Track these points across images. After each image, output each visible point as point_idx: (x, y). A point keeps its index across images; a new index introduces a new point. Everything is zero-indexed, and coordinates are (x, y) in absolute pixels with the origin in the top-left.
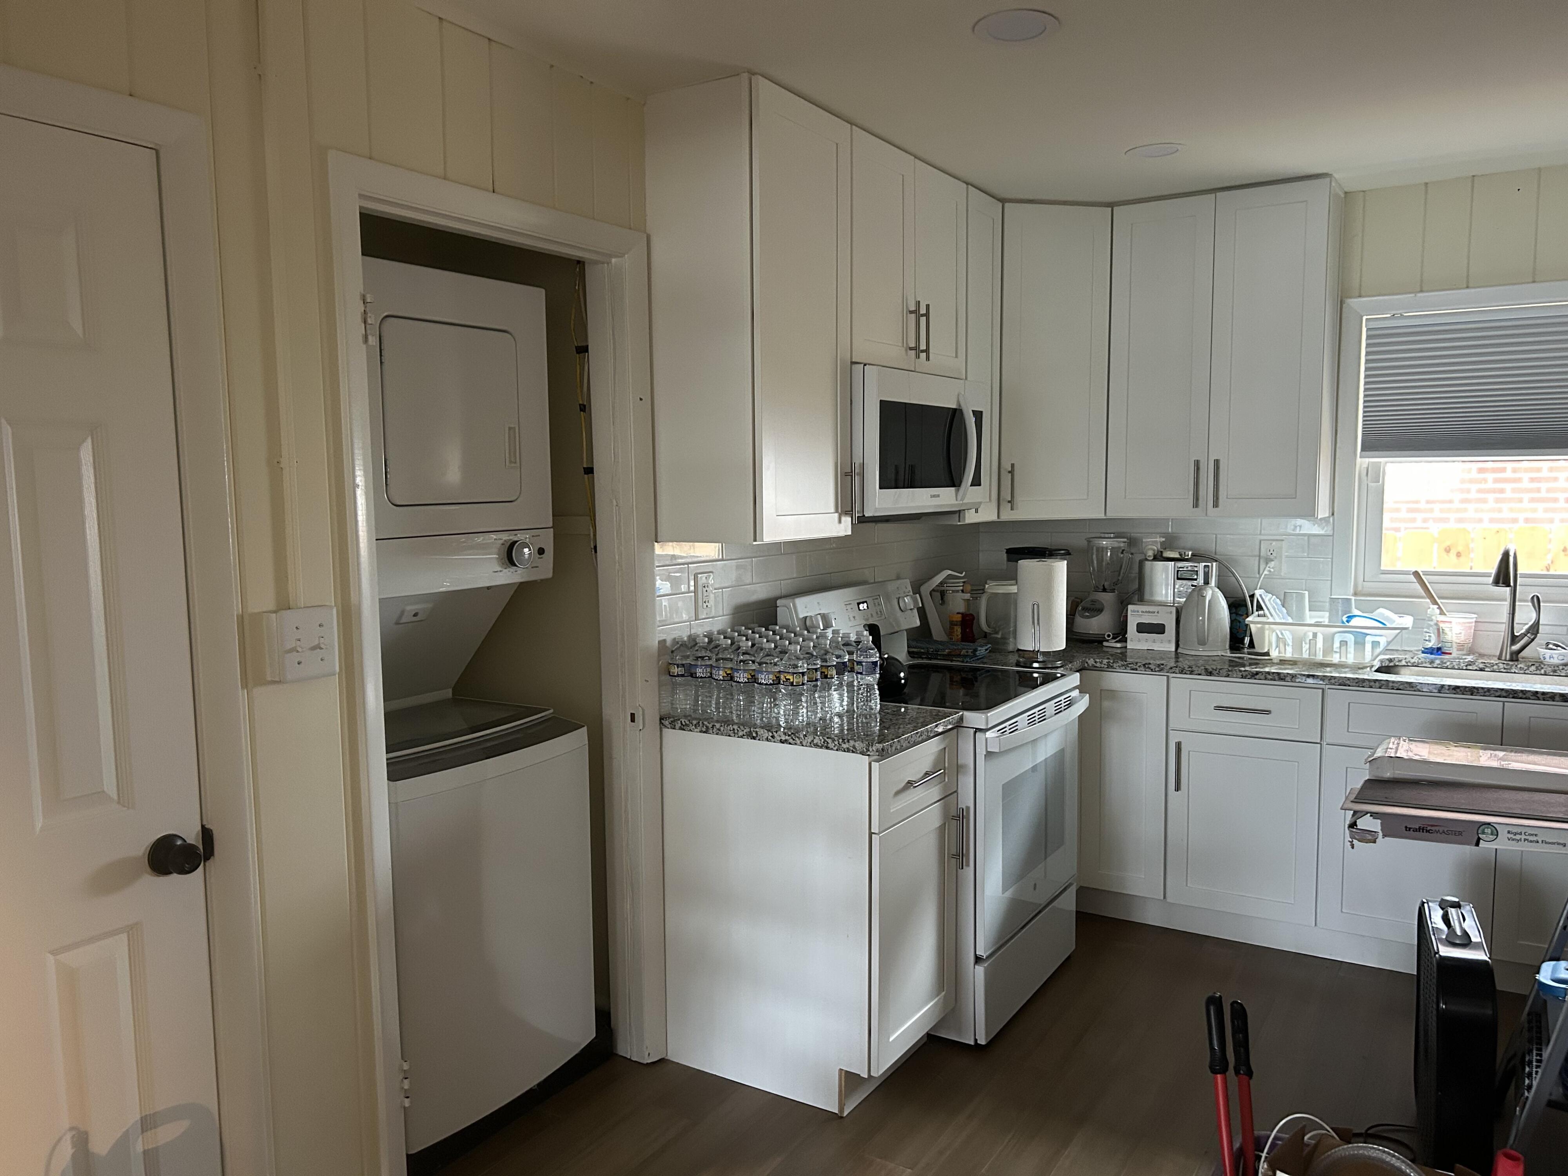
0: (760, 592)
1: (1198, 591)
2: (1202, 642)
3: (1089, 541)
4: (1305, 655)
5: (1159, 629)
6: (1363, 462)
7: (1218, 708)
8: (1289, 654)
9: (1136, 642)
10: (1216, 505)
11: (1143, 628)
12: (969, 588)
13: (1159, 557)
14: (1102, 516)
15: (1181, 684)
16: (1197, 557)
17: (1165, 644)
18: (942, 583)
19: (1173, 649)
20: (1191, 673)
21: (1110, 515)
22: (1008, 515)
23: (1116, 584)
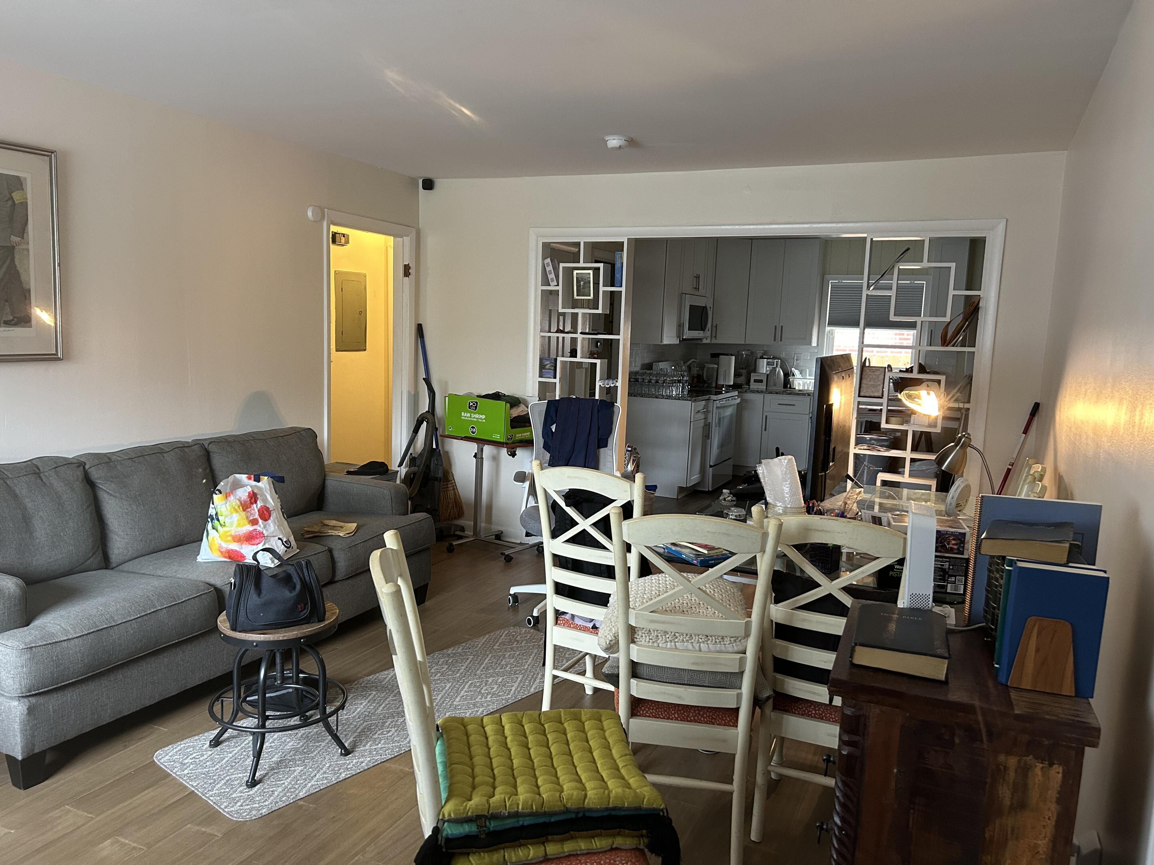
1: (774, 369)
2: (775, 385)
3: (738, 352)
4: (806, 389)
5: (761, 381)
6: (828, 329)
7: (779, 404)
8: (801, 388)
9: (753, 386)
10: (781, 340)
11: (755, 381)
12: (699, 366)
13: (762, 358)
14: (743, 343)
15: (768, 397)
16: (774, 358)
17: (762, 387)
18: (690, 364)
19: (765, 387)
20: (771, 393)
21: (747, 343)
22: (714, 341)
23: (746, 367)
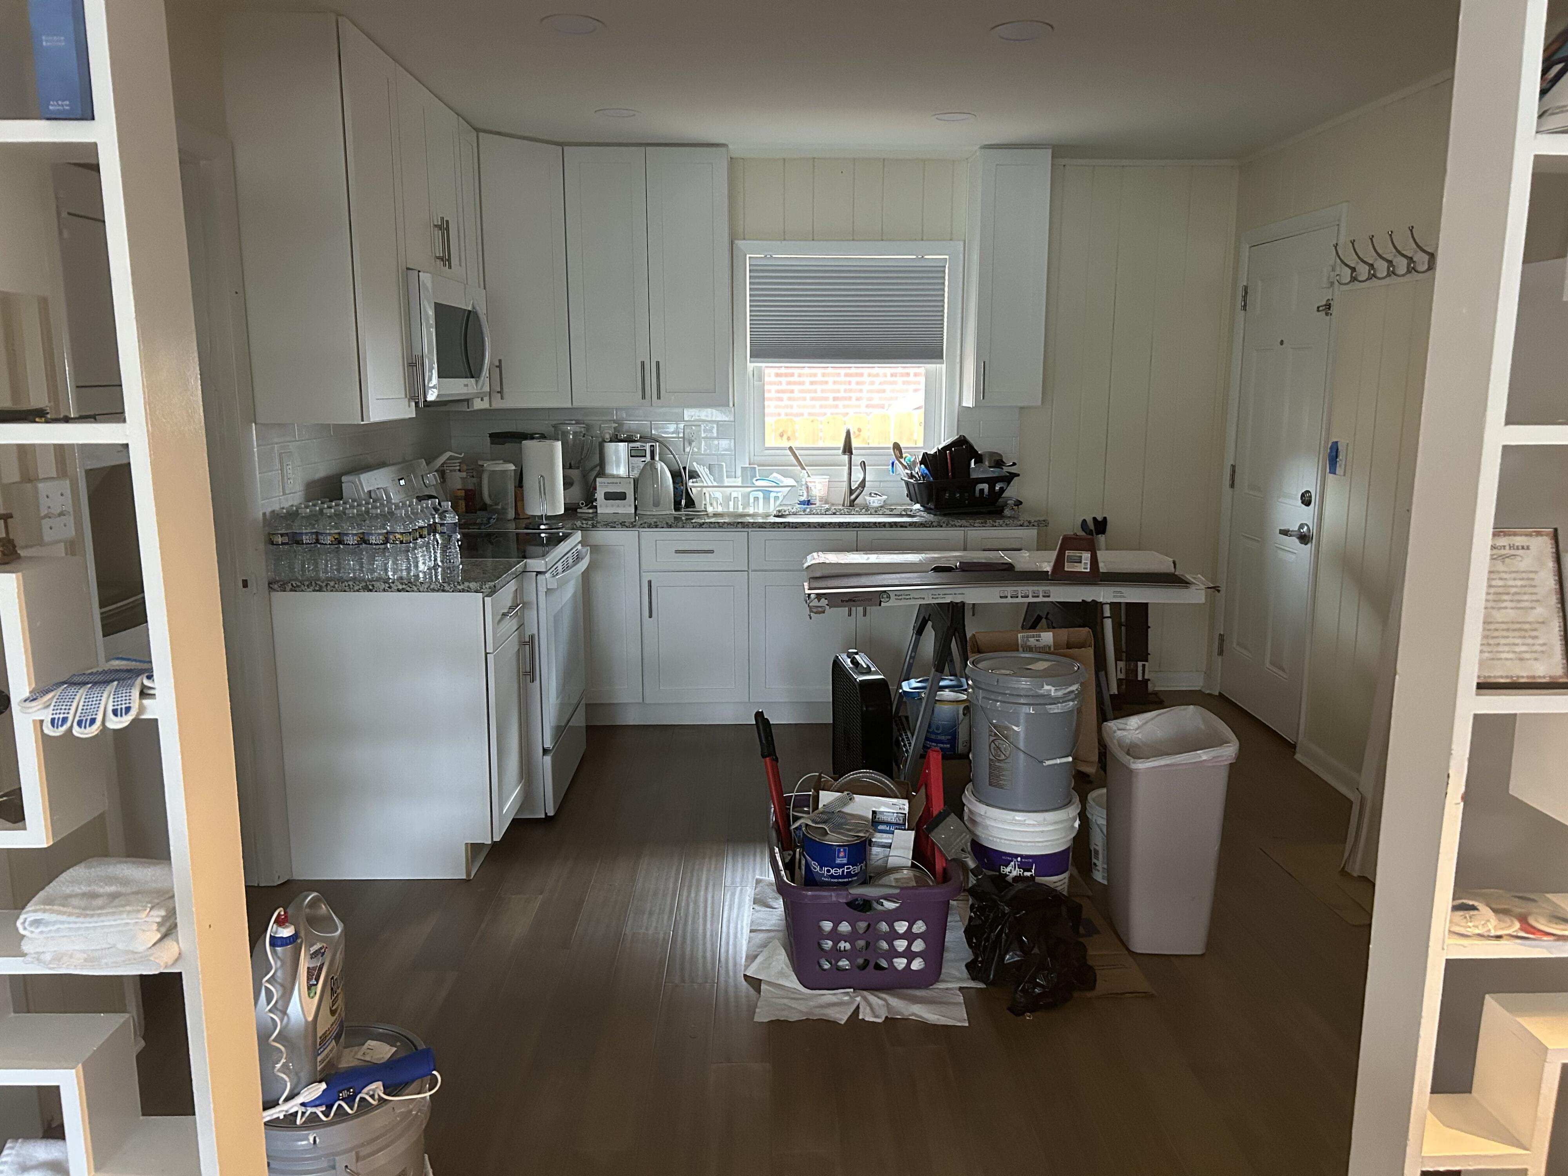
0: (321, 471)
1: (652, 465)
2: (656, 504)
3: (555, 427)
4: (731, 510)
5: (622, 496)
6: (751, 366)
7: (677, 552)
8: (720, 509)
9: (605, 508)
10: (659, 397)
11: (609, 496)
12: (464, 467)
13: (616, 439)
14: (569, 406)
15: (649, 535)
16: (644, 439)
17: (626, 508)
18: (442, 465)
19: (633, 511)
20: (656, 527)
21: (576, 405)
22: (498, 404)
23: (580, 462)
